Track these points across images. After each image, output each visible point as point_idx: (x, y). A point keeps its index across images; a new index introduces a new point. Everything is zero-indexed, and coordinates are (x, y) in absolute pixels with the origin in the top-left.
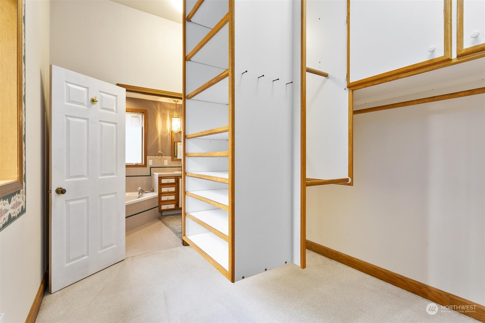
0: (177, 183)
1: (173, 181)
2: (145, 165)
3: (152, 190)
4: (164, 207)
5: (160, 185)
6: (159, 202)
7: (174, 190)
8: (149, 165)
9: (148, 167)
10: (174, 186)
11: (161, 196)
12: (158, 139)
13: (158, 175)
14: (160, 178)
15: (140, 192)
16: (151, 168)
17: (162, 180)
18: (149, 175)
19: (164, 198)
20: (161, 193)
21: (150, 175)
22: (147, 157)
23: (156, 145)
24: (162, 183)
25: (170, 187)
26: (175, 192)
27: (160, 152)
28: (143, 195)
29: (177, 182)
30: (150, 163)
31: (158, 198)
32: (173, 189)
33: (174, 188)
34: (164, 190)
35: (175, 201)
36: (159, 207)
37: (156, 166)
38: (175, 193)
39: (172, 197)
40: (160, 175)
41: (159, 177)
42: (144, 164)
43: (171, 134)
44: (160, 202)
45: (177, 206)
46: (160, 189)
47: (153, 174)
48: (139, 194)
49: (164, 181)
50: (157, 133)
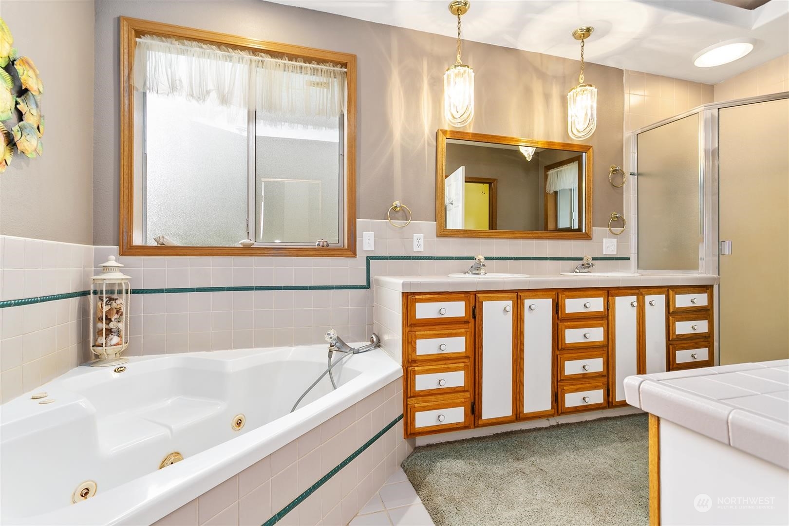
0: (472, 320)
1: (457, 309)
2: (351, 250)
3: (375, 339)
4: (424, 419)
5: (411, 325)
6: (406, 397)
7: (464, 350)
8: (365, 249)
9: (361, 258)
10: (463, 330)
11: (415, 373)
12: (391, 160)
13: (404, 285)
14: (410, 298)
15: (332, 348)
16: (369, 259)
17: (418, 305)
18: (365, 284)
19: (424, 382)
20: (414, 361)
21: (368, 286)
22: (357, 220)
23: (387, 179)
24: (417, 317)
25: (449, 336)
26: (467, 357)
27: (397, 203)
28: (344, 360)
29: (475, 314)
30: (367, 242)
31: (401, 381)
32: (457, 345)
33: (463, 338)
34: (426, 347)
35: (467, 391)
36: (407, 417)
37: (387, 255)
38: (466, 360)
39: (456, 379)
40: (410, 284)
41: (403, 293)
42: (346, 247)
43: (435, 143)
44: (411, 397)
45: (473, 411)
46: (409, 343)
47: (377, 281)
48: (330, 357)
49: (425, 311)
50: (391, 136)
